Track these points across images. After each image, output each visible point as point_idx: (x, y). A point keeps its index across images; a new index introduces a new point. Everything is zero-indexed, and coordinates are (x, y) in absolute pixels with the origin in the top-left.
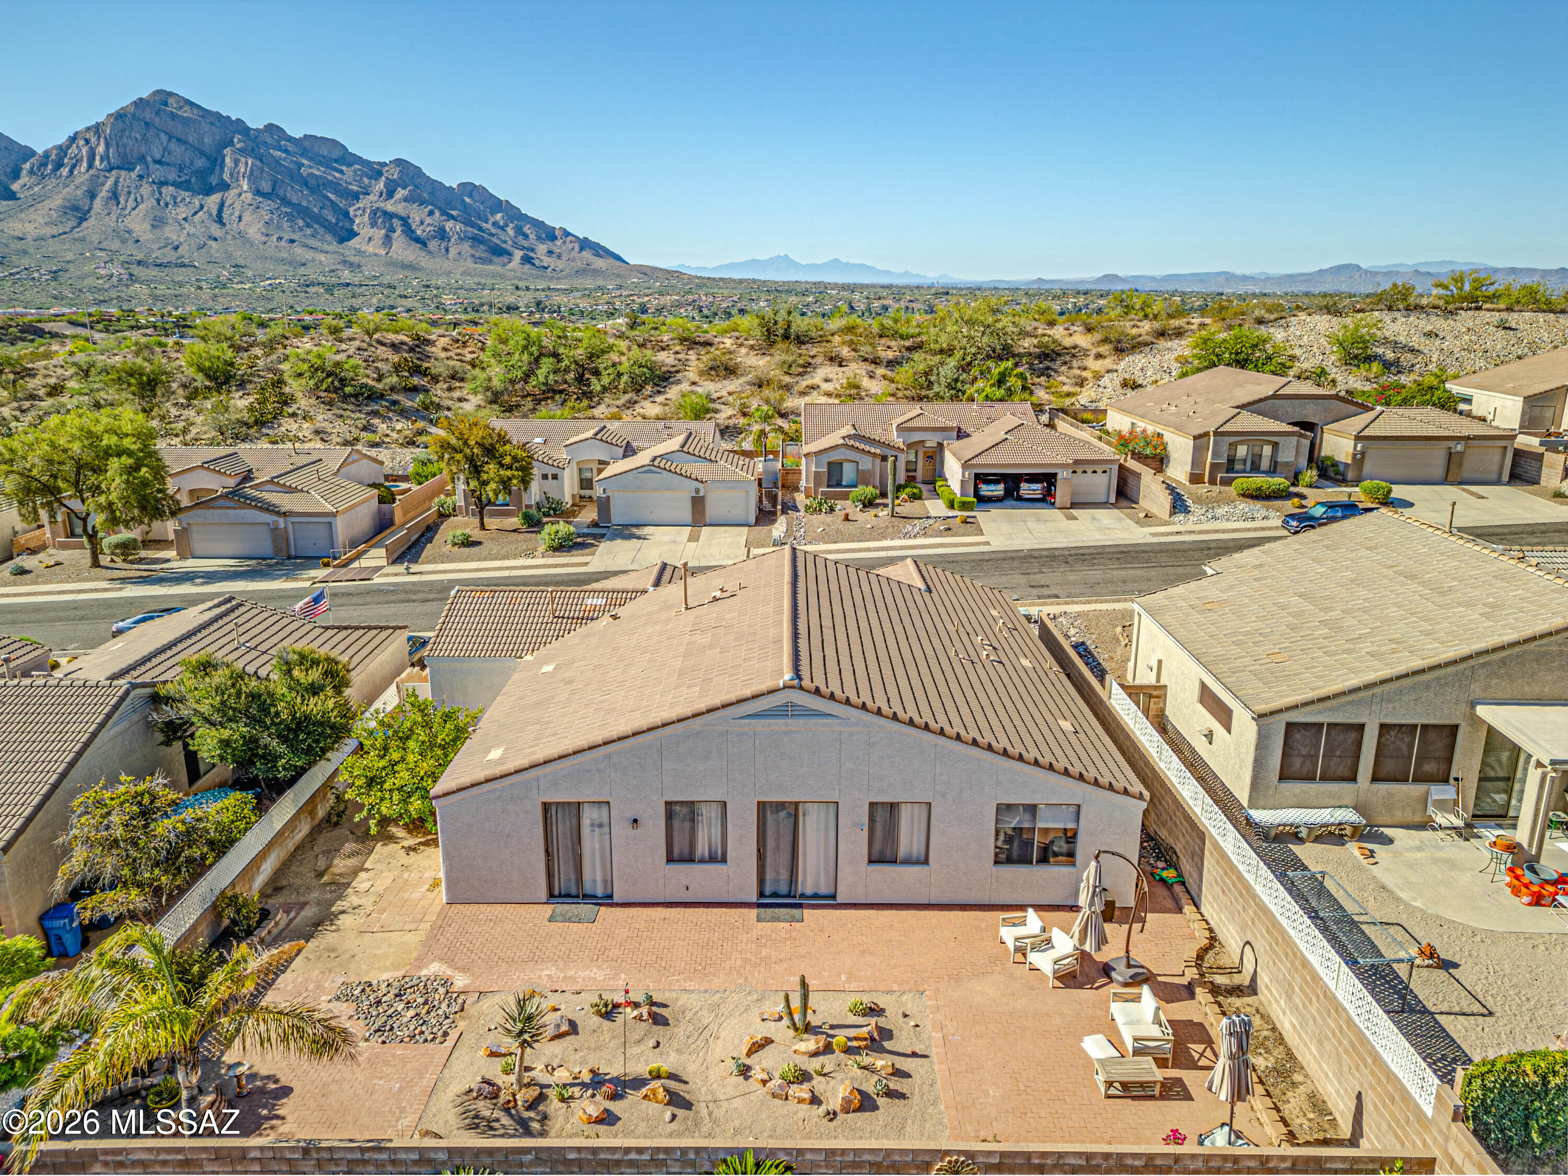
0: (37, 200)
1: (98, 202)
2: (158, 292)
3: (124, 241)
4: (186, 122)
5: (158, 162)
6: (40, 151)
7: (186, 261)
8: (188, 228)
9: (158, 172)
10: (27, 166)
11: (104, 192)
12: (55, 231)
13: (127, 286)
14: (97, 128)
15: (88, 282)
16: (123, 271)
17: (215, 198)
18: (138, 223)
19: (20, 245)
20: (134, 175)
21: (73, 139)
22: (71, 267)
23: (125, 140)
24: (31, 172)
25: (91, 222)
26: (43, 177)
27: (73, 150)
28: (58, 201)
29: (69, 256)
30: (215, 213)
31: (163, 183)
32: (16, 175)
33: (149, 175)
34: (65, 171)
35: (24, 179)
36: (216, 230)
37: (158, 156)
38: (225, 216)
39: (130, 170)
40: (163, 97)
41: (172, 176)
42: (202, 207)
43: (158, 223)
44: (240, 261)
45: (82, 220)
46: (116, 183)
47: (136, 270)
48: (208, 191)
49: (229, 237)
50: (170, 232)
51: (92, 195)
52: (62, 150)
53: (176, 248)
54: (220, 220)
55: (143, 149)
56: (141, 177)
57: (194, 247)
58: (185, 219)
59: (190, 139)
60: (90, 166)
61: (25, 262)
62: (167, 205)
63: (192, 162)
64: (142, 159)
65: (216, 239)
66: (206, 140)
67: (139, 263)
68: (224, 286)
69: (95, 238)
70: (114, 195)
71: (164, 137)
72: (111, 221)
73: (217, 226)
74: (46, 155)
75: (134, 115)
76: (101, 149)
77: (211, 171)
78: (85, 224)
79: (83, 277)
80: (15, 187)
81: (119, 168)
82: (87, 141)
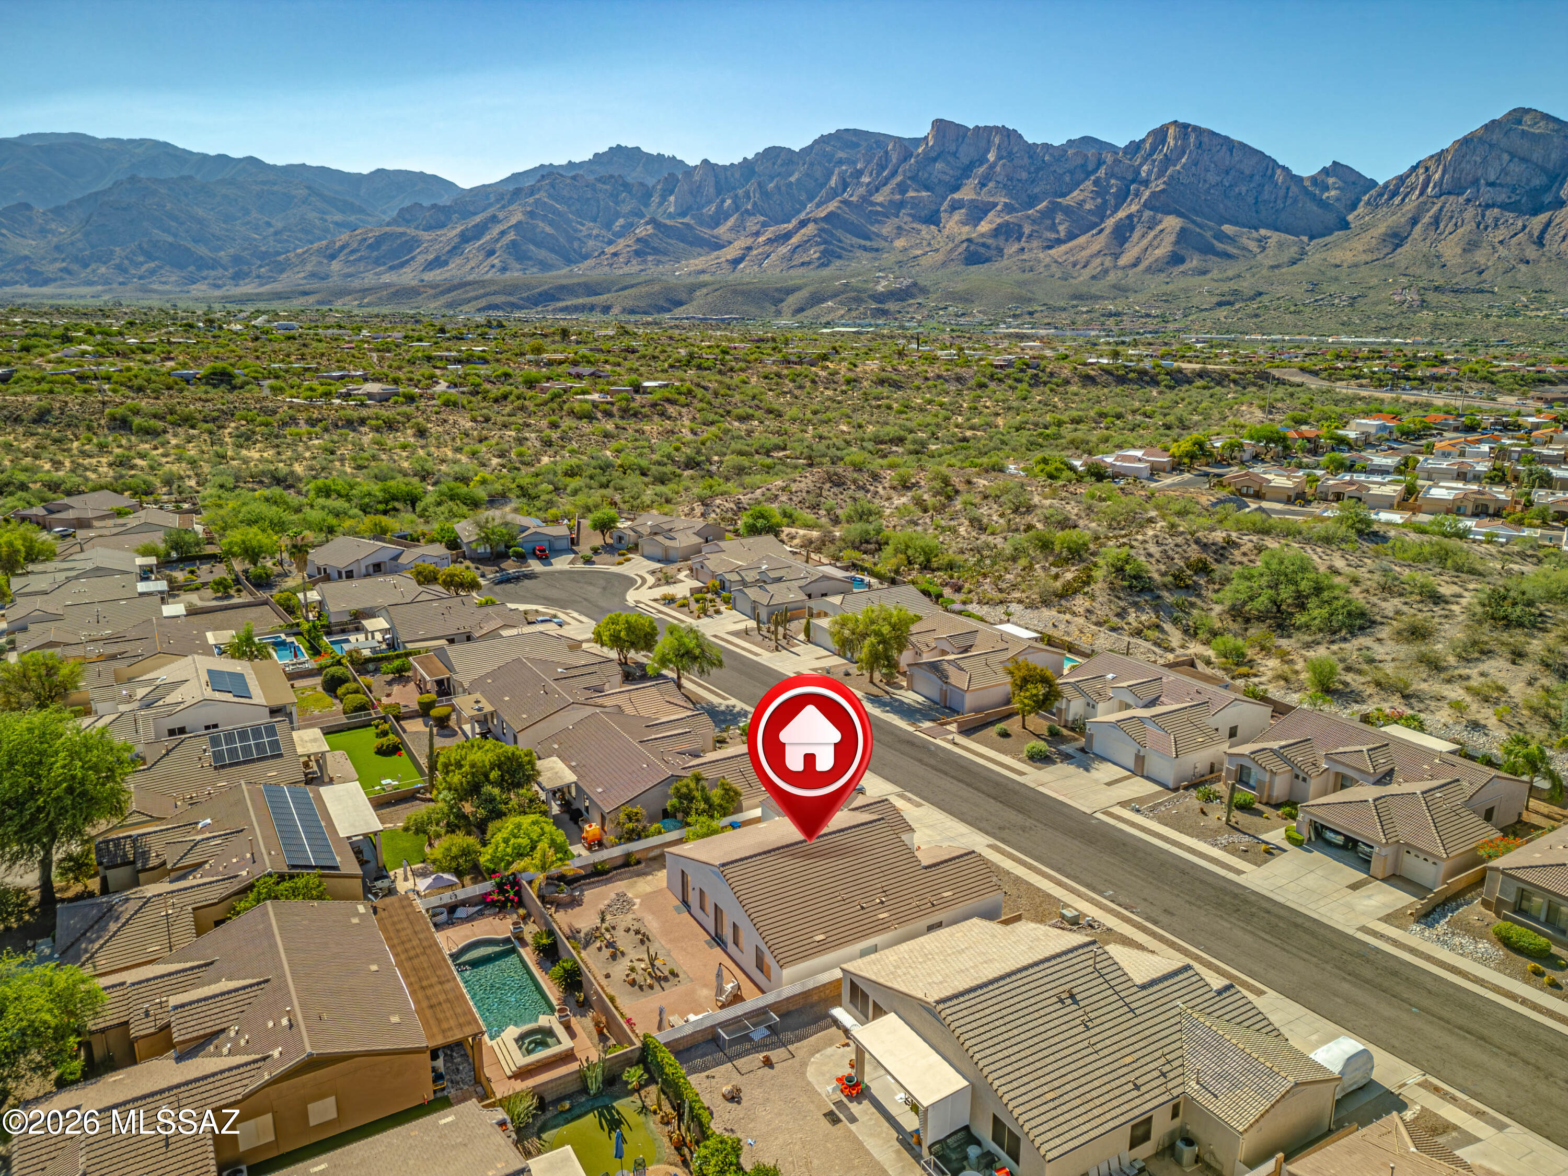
0: (1365, 228)
1: (1419, 227)
2: (1443, 320)
3: (1431, 266)
4: (1536, 139)
5: (1492, 184)
6: (1381, 182)
7: (1485, 286)
8: (1502, 251)
9: (1487, 194)
10: (1366, 198)
11: (1426, 219)
12: (1369, 258)
13: (1415, 312)
14: (1439, 157)
15: (1381, 308)
16: (1416, 297)
17: (1543, 217)
18: (1450, 249)
19: (1334, 272)
20: (1461, 200)
21: (1414, 169)
22: (1372, 293)
23: (1463, 165)
24: (1368, 203)
25: (1407, 247)
26: (1377, 206)
27: (1413, 178)
28: (1382, 229)
29: (1374, 282)
30: (1536, 234)
31: (1488, 206)
32: (1354, 207)
33: (1477, 198)
34: (1397, 200)
35: (1360, 210)
36: (1531, 252)
37: (1492, 178)
38: (1547, 236)
39: (1458, 194)
40: (1518, 115)
41: (1502, 197)
42: (1524, 227)
43: (1471, 246)
44: (1546, 285)
45: (1398, 246)
46: (1441, 210)
47: (1431, 297)
48: (1535, 212)
49: (1544, 259)
50: (1480, 257)
51: (1414, 221)
52: (1401, 179)
53: (1481, 273)
54: (1540, 242)
55: (1479, 173)
56: (1468, 201)
57: (1501, 270)
58: (1501, 242)
59: (1535, 157)
60: (1421, 194)
61: (1333, 289)
62: (1486, 228)
63: (1529, 181)
64: (1475, 182)
65: (1528, 262)
66: (1553, 156)
67: (1437, 289)
68: (1517, 314)
69: (1403, 264)
70: (1436, 221)
71: (1506, 157)
72: (1424, 247)
73: (1534, 247)
74: (1386, 185)
75: (1480, 139)
76: (1437, 176)
77: (1547, 188)
78: (1399, 250)
79: (1375, 304)
80: (1350, 218)
81: (1449, 193)
82: (1427, 169)
